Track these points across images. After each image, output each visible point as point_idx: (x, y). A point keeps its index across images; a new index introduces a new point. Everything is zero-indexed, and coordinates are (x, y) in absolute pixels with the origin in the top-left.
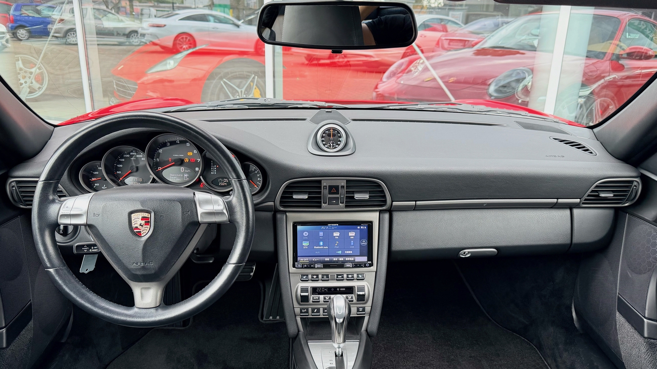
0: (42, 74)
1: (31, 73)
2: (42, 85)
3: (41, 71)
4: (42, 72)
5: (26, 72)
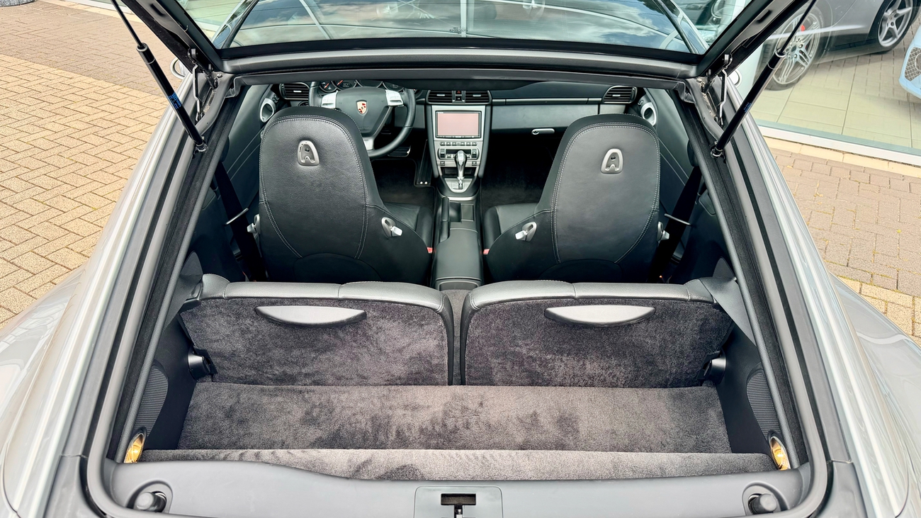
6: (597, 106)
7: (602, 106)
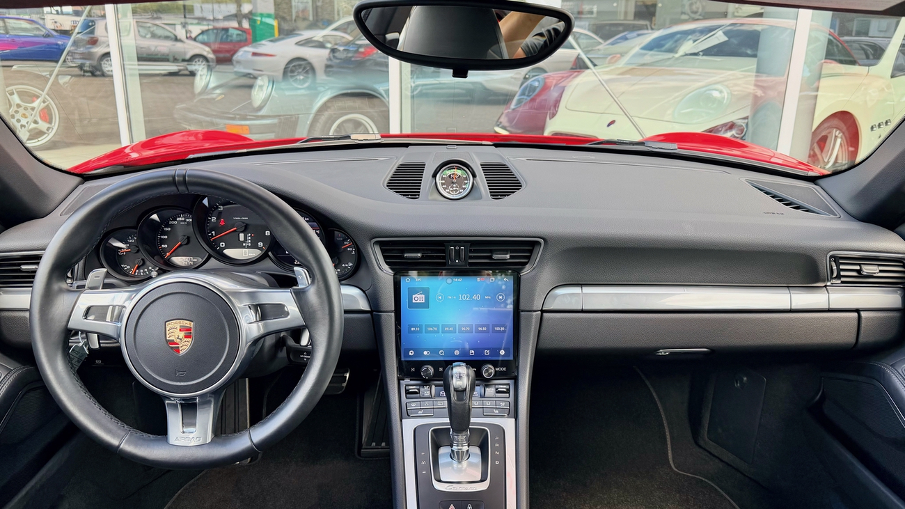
0: (47, 107)
1: (33, 109)
2: (50, 122)
3: (46, 104)
4: (48, 105)
5: (26, 109)
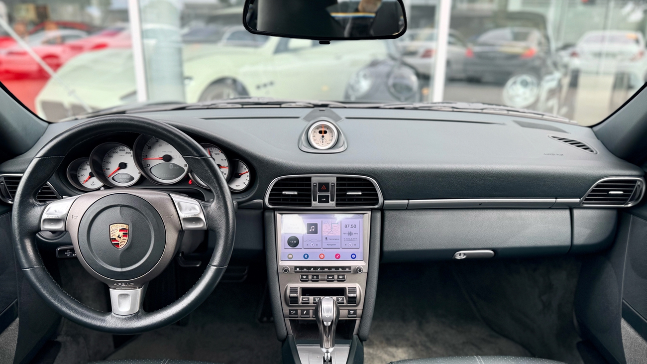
6: (567, 213)
7: (576, 212)
